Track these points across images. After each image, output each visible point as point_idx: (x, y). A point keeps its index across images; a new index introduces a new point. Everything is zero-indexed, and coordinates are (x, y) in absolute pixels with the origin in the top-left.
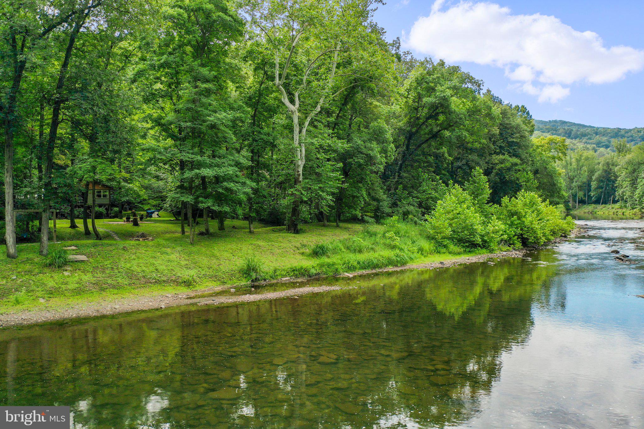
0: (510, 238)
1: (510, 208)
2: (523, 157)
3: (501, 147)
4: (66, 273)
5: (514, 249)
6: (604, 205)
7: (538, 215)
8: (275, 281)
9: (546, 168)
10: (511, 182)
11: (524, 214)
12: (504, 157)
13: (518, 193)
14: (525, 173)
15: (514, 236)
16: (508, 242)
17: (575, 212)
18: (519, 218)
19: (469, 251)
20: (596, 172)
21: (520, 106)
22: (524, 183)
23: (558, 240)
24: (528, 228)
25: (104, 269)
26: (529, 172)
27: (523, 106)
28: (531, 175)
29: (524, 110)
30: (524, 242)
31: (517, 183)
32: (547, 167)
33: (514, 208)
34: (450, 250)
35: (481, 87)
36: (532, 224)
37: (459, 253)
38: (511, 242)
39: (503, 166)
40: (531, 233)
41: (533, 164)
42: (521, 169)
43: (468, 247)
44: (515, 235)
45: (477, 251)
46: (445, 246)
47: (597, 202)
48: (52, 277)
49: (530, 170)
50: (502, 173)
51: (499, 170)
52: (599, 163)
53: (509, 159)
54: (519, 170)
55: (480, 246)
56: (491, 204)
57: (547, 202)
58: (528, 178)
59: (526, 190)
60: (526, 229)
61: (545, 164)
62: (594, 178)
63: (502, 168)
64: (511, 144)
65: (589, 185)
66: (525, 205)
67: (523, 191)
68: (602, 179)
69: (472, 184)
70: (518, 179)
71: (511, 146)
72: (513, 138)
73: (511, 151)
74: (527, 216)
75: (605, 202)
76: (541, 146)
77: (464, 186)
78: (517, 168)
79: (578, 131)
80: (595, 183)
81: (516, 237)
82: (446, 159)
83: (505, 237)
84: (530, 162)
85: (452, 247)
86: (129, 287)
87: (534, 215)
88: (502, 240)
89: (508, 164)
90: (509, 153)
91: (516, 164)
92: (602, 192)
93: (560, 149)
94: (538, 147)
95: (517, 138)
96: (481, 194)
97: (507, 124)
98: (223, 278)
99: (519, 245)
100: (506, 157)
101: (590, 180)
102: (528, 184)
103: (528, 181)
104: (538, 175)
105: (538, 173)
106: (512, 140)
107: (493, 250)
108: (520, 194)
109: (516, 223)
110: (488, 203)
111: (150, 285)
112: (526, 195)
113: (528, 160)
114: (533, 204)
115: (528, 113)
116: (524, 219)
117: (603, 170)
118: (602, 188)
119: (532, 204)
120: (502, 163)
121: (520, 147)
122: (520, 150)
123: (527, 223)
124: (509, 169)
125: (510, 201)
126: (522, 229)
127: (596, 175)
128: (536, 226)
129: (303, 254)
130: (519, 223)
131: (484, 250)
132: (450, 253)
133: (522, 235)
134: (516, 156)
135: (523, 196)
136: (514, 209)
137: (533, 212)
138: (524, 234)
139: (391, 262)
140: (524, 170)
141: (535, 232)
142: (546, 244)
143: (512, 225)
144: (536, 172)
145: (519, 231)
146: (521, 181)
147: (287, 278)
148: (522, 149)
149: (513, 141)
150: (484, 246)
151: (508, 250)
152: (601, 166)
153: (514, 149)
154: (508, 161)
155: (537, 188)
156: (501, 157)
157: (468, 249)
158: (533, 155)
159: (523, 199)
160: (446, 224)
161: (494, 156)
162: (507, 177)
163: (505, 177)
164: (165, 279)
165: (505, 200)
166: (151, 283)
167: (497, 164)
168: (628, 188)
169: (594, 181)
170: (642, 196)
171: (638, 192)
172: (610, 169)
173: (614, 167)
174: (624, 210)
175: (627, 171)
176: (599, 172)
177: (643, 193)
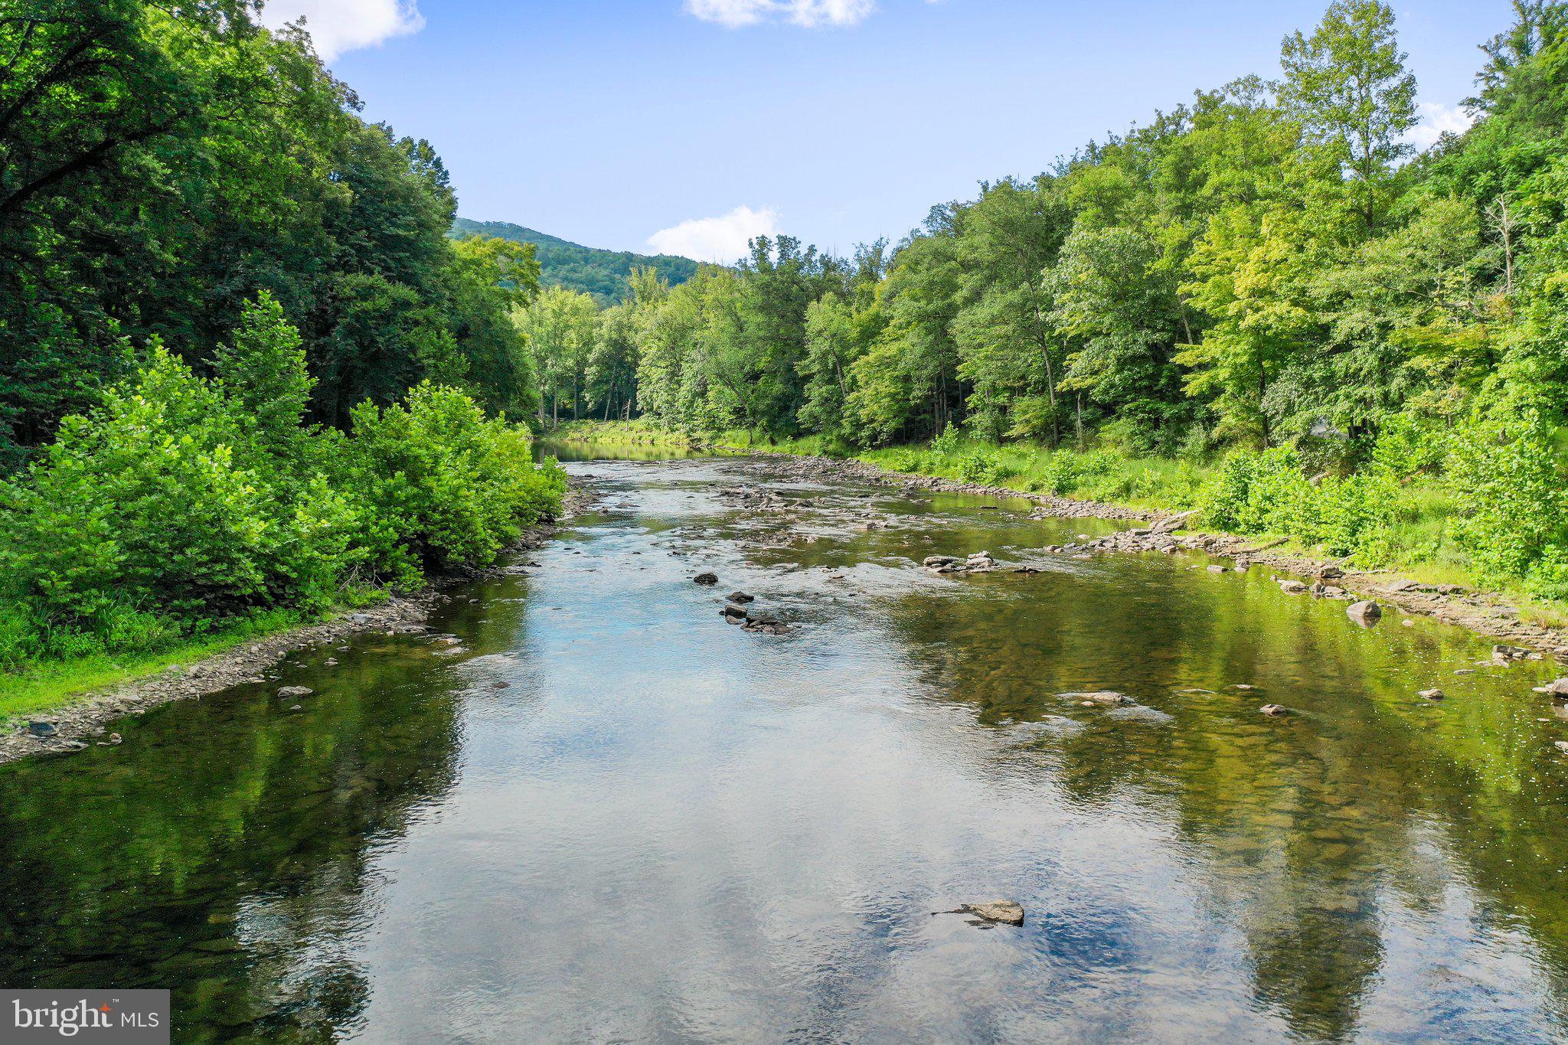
0: (383, 554)
1: (382, 443)
2: (427, 284)
3: (360, 250)
5: (398, 594)
6: (611, 423)
7: (474, 461)
9: (488, 323)
10: (394, 356)
11: (428, 463)
12: (371, 280)
13: (411, 390)
14: (433, 334)
15: (396, 546)
16: (377, 571)
17: (553, 439)
18: (413, 479)
19: (213, 630)
20: (595, 343)
21: (416, 142)
22: (432, 361)
23: (532, 536)
24: (444, 512)
26: (444, 332)
27: (424, 143)
28: (449, 340)
29: (426, 153)
30: (433, 561)
31: (410, 361)
32: (492, 319)
33: (394, 443)
34: (117, 637)
36: (457, 497)
37: (159, 648)
38: (387, 569)
39: (368, 305)
40: (453, 531)
41: (452, 311)
42: (420, 318)
43: (203, 611)
44: (403, 540)
45: (249, 624)
47: (598, 414)
49: (447, 326)
50: (366, 327)
51: (357, 317)
52: (600, 325)
53: (387, 286)
54: (417, 323)
55: (258, 600)
56: (315, 427)
57: (501, 420)
58: (441, 348)
59: (435, 382)
60: (437, 516)
61: (485, 313)
62: (591, 357)
63: (364, 311)
64: (390, 244)
65: (580, 375)
66: (435, 430)
67: (426, 382)
68: (607, 359)
69: (246, 354)
70: (412, 348)
71: (392, 249)
72: (398, 226)
73: (392, 264)
74: (441, 468)
75: (614, 416)
76: (473, 262)
77: (213, 358)
78: (409, 314)
79: (548, 250)
80: (594, 369)
81: (404, 547)
82: (150, 257)
83: (363, 552)
84: (447, 304)
85: (127, 622)
87: (463, 462)
88: (351, 565)
89: (382, 302)
90: (387, 268)
91: (406, 305)
92: (607, 392)
93: (522, 276)
94: (467, 264)
95: (407, 227)
96: (278, 391)
97: (378, 182)
99: (413, 576)
100: (378, 279)
101: (582, 363)
102: (441, 365)
103: (442, 358)
104: (467, 341)
105: (468, 336)
106: (393, 231)
107: (315, 611)
108: (416, 394)
109: (401, 495)
110: (304, 425)
112: (435, 395)
113: (441, 297)
114: (460, 426)
115: (438, 164)
116: (430, 482)
117: (610, 339)
118: (607, 382)
119: (458, 424)
120: (364, 299)
121: (416, 256)
122: (417, 264)
123: (440, 494)
124: (387, 318)
125: (381, 418)
126: (422, 518)
127: (600, 347)
128: (471, 503)
130: (415, 497)
131: (280, 615)
132: (113, 650)
133: (423, 536)
134: (409, 279)
135: (427, 400)
136: (396, 446)
137: (458, 453)
138: (432, 533)
140: (429, 322)
141: (466, 527)
142: (501, 560)
143: (387, 502)
144: (462, 333)
145: (413, 526)
146: (421, 354)
148: (424, 262)
149: (398, 236)
150: (278, 599)
151: (376, 603)
152: (604, 331)
153: (399, 260)
154: (384, 292)
155: (467, 376)
156: (362, 278)
157: (204, 623)
158: (453, 283)
159: (427, 410)
160: (97, 521)
161: (338, 276)
162: (380, 339)
163: (373, 341)
165: (365, 412)
167: (349, 299)
168: (663, 384)
169: (591, 366)
170: (692, 402)
171: (684, 393)
172: (625, 339)
173: (632, 333)
174: (655, 433)
175: (661, 344)
176: (602, 344)
177: (694, 396)
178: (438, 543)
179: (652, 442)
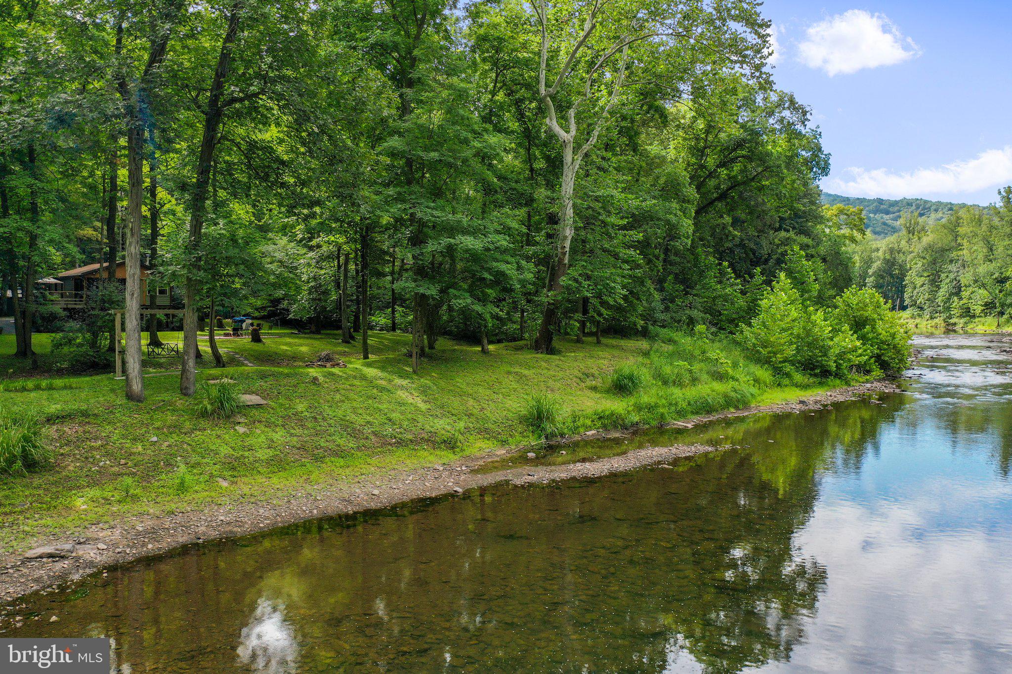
3: (781, 219)
4: (241, 429)
8: (577, 438)
12: (788, 234)
15: (870, 358)
16: (863, 369)
19: (821, 383)
20: (873, 263)
25: (301, 420)
34: (796, 381)
35: (808, 116)
38: (867, 368)
43: (817, 375)
44: (872, 356)
46: (788, 375)
48: (218, 437)
52: (878, 250)
53: (796, 237)
55: (834, 375)
62: (870, 271)
68: (881, 273)
73: (798, 226)
80: (872, 279)
85: (798, 377)
86: (359, 454)
88: (851, 365)
93: (855, 225)
96: (804, 291)
98: (499, 434)
99: (878, 372)
101: (864, 274)
109: (870, 336)
111: (390, 447)
117: (885, 259)
118: (882, 287)
127: (876, 265)
129: (594, 389)
131: (838, 381)
132: (796, 386)
139: (729, 402)
145: (876, 350)
147: (593, 432)
150: (838, 375)
152: (880, 254)
153: (801, 223)
154: (795, 240)
156: (783, 234)
164: (410, 437)
166: (390, 444)
168: (926, 287)
169: (870, 276)
170: (949, 299)
171: (942, 293)
172: (894, 258)
173: (901, 255)
174: (918, 320)
175: (925, 261)
176: (879, 262)
177: (950, 295)
178: (886, 359)
179: (916, 326)
